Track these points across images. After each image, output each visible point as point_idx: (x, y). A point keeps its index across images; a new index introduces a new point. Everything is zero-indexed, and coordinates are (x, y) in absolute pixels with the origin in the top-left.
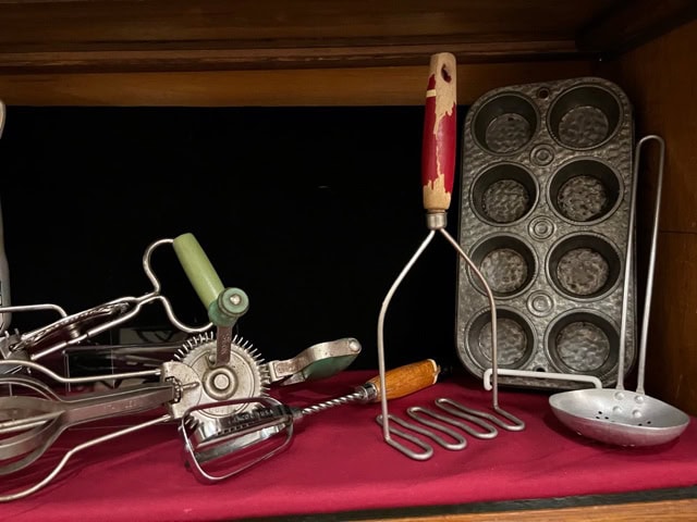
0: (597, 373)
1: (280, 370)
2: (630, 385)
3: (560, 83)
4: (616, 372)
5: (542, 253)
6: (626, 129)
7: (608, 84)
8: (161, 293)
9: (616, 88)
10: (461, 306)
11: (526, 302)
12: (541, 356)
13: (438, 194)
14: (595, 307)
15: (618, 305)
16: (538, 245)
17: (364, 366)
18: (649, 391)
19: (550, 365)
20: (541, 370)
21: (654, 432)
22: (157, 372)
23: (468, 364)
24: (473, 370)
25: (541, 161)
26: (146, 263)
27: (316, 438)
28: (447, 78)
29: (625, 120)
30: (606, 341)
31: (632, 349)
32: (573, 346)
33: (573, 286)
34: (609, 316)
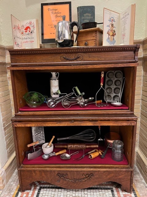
0: (117, 101)
1: (86, 100)
2: (119, 102)
3: (116, 71)
6: (122, 77)
8: (75, 92)
10: (104, 94)
11: (111, 94)
12: (112, 99)
13: (102, 84)
16: (113, 88)
17: (94, 100)
20: (112, 101)
22: (76, 100)
23: (105, 100)
25: (114, 79)
26: (73, 89)
27: (90, 106)
28: (103, 73)
34: (118, 95)
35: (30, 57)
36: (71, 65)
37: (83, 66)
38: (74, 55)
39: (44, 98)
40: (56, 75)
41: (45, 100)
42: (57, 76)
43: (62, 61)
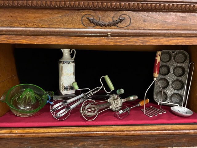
0: (178, 103)
1: (124, 100)
2: (184, 106)
3: (177, 51)
4: (182, 103)
5: (170, 82)
6: (188, 61)
7: (186, 52)
8: (103, 86)
9: (187, 53)
11: (167, 90)
12: (169, 100)
13: (156, 75)
14: (179, 92)
15: (183, 92)
16: (170, 81)
18: (187, 107)
19: (170, 102)
20: (168, 102)
21: (187, 115)
22: (107, 101)
23: (155, 100)
24: (156, 101)
25: (172, 65)
26: (101, 80)
28: (159, 55)
29: (188, 59)
30: (180, 98)
31: (185, 100)
32: (174, 98)
33: (175, 88)
34: (182, 94)
35: (11, 14)
36: (107, 36)
37: (135, 39)
38: (112, 14)
39: (46, 95)
40: (70, 54)
41: (48, 99)
42: (72, 55)
43: (85, 26)
